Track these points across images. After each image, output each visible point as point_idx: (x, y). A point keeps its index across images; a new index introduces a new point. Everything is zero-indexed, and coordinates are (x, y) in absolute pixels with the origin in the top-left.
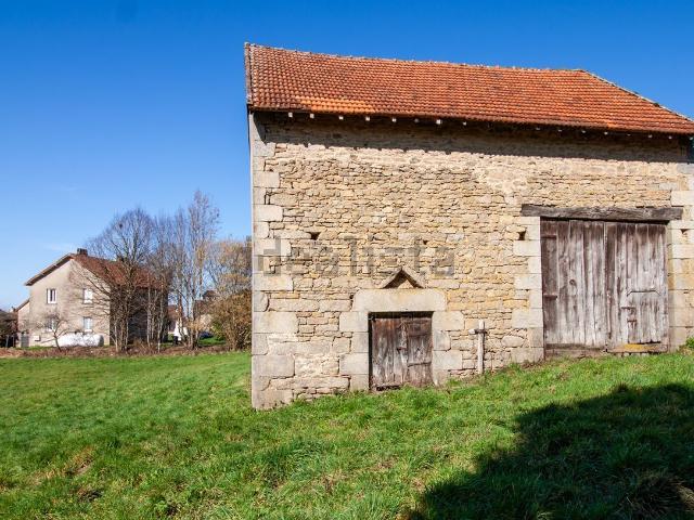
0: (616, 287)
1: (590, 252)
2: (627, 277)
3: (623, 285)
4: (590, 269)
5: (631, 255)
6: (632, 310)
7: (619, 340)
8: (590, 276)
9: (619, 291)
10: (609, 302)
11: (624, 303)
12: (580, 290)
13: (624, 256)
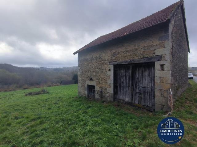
0: (135, 85)
1: (127, 74)
2: (139, 82)
3: (138, 85)
4: (127, 79)
5: (140, 74)
6: (140, 94)
7: (135, 102)
8: (127, 81)
9: (136, 87)
10: (132, 89)
11: (138, 91)
12: (124, 85)
13: (138, 75)
